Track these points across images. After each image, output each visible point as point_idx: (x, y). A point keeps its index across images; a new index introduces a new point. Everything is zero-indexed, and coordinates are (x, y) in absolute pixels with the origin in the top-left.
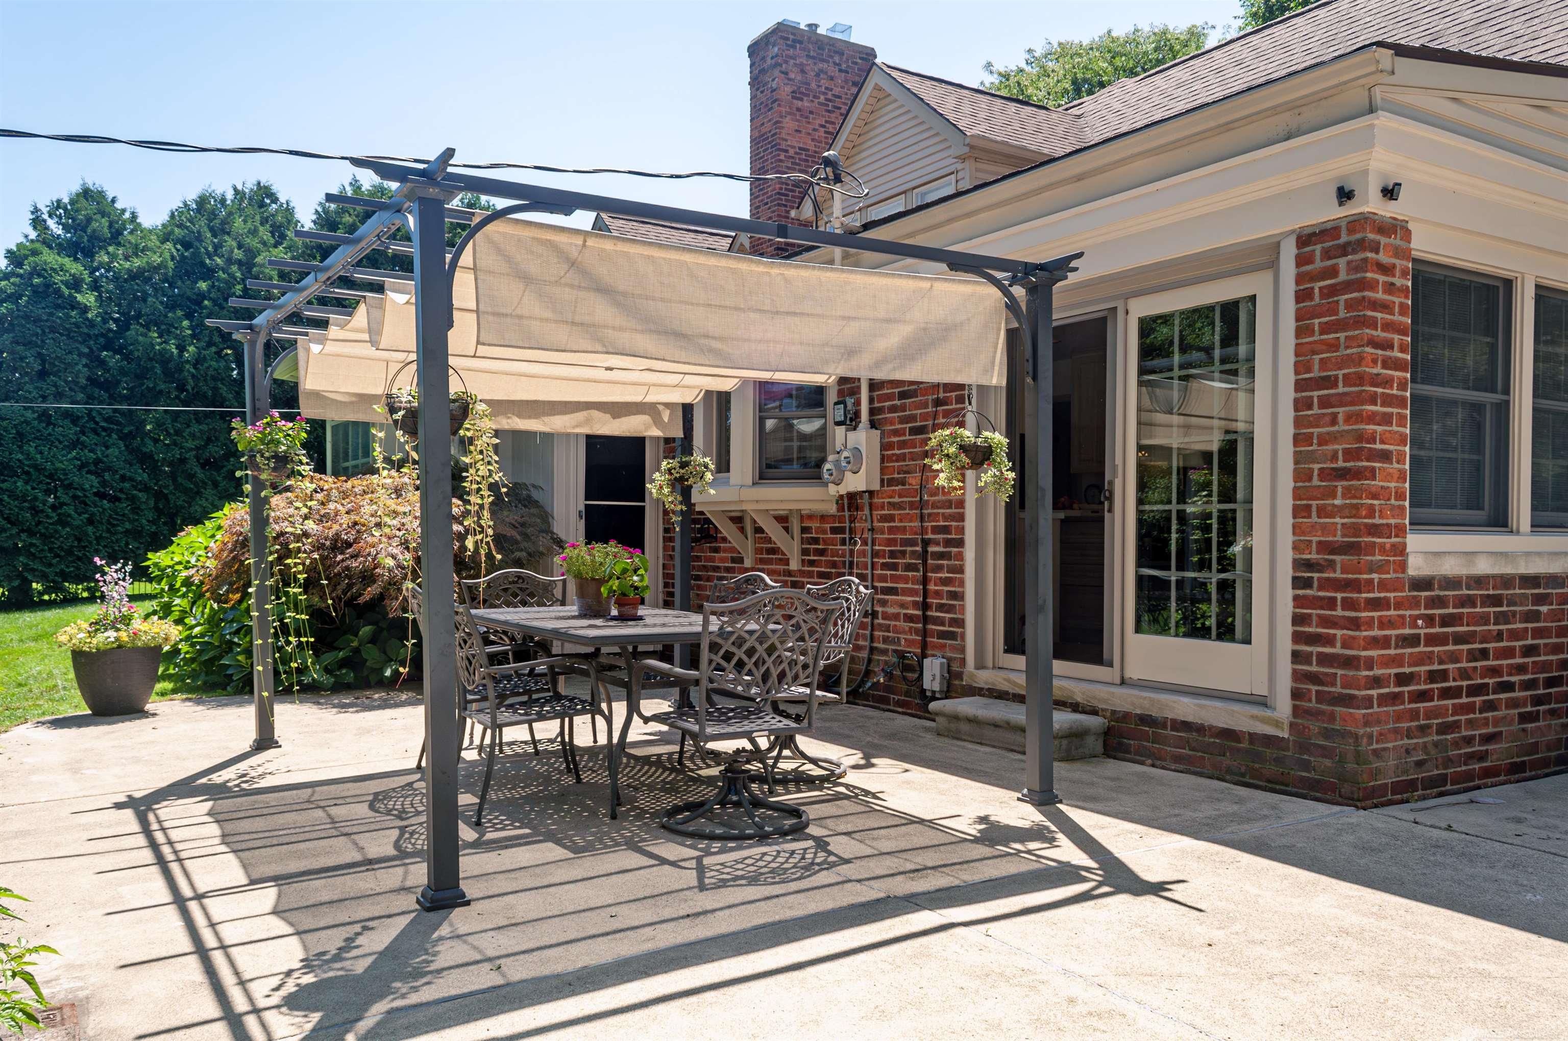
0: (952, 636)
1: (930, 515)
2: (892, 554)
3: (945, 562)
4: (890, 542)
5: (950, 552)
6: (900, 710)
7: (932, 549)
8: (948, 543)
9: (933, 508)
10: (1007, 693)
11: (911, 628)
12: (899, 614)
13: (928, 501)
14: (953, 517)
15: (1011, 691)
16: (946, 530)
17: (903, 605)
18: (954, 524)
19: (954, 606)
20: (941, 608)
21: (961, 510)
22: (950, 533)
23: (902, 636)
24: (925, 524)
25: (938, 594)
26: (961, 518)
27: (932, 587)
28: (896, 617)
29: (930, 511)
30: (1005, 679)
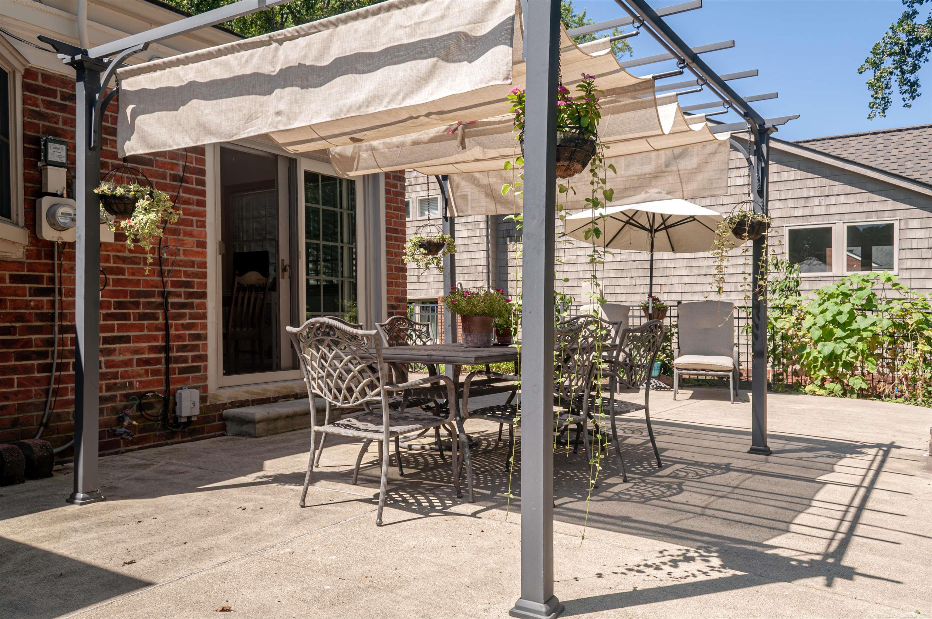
0: (197, 369)
1: (169, 271)
2: (119, 305)
3: (187, 311)
4: (115, 294)
5: (193, 303)
6: (136, 447)
7: (171, 300)
8: (190, 295)
9: (172, 265)
10: (248, 401)
11: (147, 371)
12: (131, 360)
13: (167, 259)
14: (195, 275)
15: (250, 399)
16: (189, 285)
17: (136, 351)
18: (196, 280)
19: (198, 346)
20: (183, 348)
21: (204, 270)
22: (193, 288)
23: (134, 380)
24: (165, 279)
25: (179, 338)
26: (204, 275)
27: (173, 332)
28: (127, 363)
29: (170, 268)
30: (245, 392)
